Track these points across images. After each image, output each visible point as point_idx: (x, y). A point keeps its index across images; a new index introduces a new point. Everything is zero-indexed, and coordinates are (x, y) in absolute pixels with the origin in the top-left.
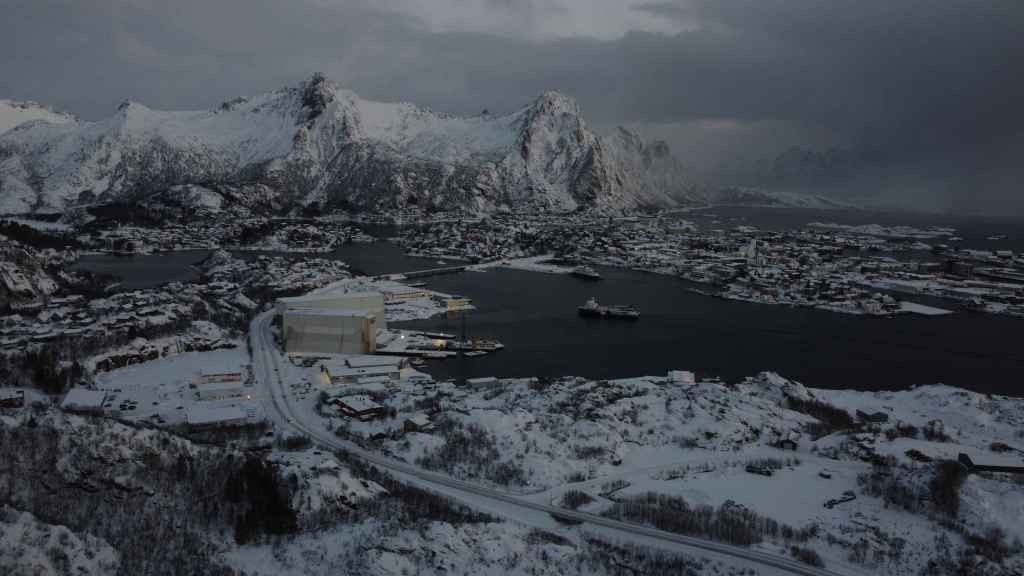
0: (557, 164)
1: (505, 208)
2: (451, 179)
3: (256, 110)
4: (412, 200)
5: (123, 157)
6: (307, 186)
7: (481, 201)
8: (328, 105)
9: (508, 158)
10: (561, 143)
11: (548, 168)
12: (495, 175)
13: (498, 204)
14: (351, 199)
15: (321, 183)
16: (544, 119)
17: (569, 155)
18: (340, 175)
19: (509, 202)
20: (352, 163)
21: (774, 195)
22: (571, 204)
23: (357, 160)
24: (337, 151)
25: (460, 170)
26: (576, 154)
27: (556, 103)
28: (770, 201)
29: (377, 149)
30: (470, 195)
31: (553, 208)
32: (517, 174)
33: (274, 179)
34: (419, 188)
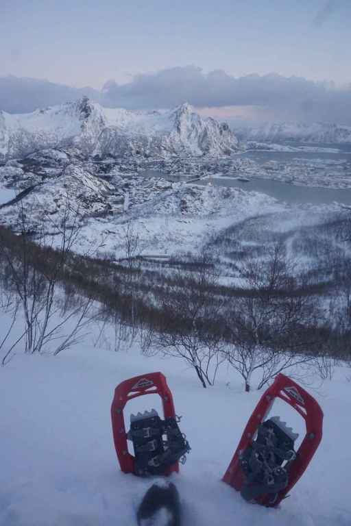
0: (193, 135)
1: (174, 155)
2: (151, 143)
3: (57, 113)
4: (138, 153)
5: (10, 137)
6: (92, 148)
7: (165, 152)
8: (92, 111)
9: (172, 132)
10: (193, 126)
11: (189, 137)
12: (168, 141)
13: (171, 153)
14: (112, 153)
15: (97, 146)
16: (184, 115)
17: (197, 131)
18: (104, 142)
19: (175, 152)
20: (108, 137)
21: (270, 146)
22: (201, 153)
23: (110, 136)
24: (101, 132)
25: (155, 139)
26: (200, 131)
27: (189, 108)
28: (269, 149)
29: (118, 131)
30: (160, 149)
31: (194, 155)
32: (177, 139)
33: (78, 145)
34: (139, 147)
